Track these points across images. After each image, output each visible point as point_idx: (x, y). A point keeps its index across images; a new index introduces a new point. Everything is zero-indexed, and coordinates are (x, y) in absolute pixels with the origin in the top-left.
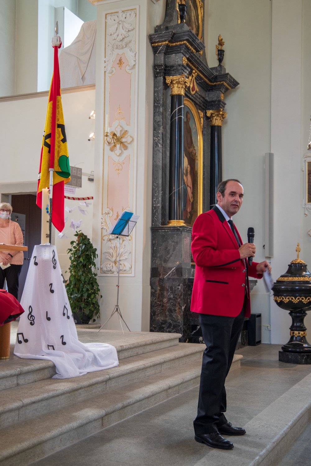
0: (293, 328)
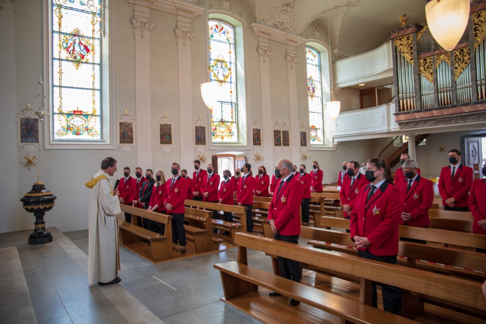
0: (36, 223)
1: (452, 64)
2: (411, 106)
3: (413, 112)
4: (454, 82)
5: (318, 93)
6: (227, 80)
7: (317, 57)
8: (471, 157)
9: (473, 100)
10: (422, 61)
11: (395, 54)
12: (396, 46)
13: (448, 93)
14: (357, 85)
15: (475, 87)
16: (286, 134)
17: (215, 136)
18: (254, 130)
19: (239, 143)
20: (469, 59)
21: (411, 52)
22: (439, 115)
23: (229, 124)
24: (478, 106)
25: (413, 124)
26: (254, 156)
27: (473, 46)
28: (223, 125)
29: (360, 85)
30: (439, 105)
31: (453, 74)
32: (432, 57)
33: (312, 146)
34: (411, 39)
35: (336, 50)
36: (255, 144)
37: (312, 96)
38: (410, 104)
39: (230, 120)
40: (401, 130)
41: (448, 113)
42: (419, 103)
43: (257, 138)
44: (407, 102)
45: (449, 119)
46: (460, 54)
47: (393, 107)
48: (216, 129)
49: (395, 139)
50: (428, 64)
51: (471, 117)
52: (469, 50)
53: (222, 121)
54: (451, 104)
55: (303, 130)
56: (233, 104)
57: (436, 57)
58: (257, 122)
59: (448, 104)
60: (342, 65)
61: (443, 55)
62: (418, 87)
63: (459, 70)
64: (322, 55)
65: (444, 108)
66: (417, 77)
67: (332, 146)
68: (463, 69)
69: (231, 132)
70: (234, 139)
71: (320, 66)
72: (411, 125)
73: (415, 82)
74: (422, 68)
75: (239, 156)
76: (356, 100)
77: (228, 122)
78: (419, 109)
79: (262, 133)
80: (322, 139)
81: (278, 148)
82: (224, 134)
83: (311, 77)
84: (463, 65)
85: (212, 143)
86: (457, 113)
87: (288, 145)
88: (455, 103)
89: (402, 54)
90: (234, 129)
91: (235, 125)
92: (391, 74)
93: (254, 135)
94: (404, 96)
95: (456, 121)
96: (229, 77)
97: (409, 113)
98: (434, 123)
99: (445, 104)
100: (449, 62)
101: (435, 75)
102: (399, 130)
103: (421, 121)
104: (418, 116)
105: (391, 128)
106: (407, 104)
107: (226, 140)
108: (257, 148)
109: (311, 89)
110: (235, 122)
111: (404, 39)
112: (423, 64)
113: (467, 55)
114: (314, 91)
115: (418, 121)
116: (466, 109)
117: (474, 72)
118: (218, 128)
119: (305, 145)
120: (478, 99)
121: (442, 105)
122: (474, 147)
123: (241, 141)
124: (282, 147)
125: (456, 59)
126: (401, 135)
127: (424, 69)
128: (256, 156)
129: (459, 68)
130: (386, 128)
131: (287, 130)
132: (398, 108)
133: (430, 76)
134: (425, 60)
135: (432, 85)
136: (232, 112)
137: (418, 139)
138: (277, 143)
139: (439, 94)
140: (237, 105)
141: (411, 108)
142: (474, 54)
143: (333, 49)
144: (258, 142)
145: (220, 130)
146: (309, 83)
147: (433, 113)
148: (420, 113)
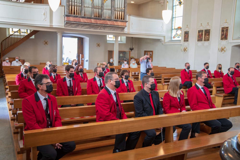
13: (99, 10)
24: (115, 22)
30: (94, 17)
38: (77, 11)
45: (98, 26)
54: (100, 17)
78: (82, 16)
88: (103, 18)
95: (100, 28)
99: (97, 17)
103: (82, 24)
105: (53, 25)
120: (114, 19)
130: (47, 24)
132: (68, 11)
135: (91, 2)
139: (95, 9)
147: (91, 20)
148: (84, 19)
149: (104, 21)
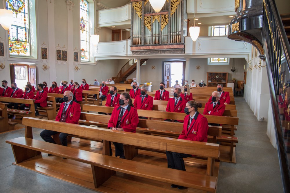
1: (160, 22)
2: (139, 42)
3: (140, 46)
4: (161, 32)
5: (86, 28)
6: (21, 10)
7: (87, 5)
8: (166, 72)
9: (169, 43)
10: (146, 18)
11: (132, 11)
12: (133, 7)
13: (158, 37)
14: (111, 27)
15: (170, 36)
16: (65, 53)
17: (12, 51)
18: (42, 48)
19: (31, 57)
20: (168, 21)
21: (141, 12)
22: (153, 49)
23: (23, 43)
24: (171, 46)
25: (139, 53)
26: (42, 66)
27: (170, 14)
28: (18, 43)
29: (112, 27)
30: (153, 44)
31: (160, 27)
32: (151, 17)
33: (81, 62)
34: (141, 4)
35: (99, 3)
36: (43, 58)
37: (83, 30)
38: (139, 41)
39: (24, 40)
40: (133, 55)
41: (157, 48)
42: (143, 41)
43: (44, 54)
44: (137, 40)
45: (157, 51)
46: (164, 17)
47: (129, 42)
48: (13, 45)
49: (130, 61)
50: (149, 20)
51: (167, 51)
52: (168, 16)
53: (18, 40)
54: (158, 43)
55: (76, 51)
56: (27, 29)
57: (153, 16)
58: (45, 43)
59: (157, 43)
60: (102, 13)
61: (156, 16)
62: (143, 32)
63: (163, 26)
64: (90, 5)
65: (155, 45)
66: (143, 26)
67: (94, 62)
68: (165, 25)
69: (25, 49)
70: (28, 54)
71: (89, 12)
72: (138, 53)
73: (142, 29)
74: (146, 22)
75: (31, 66)
76: (109, 36)
77: (23, 41)
78: (143, 44)
79: (48, 51)
80: (88, 58)
81: (59, 62)
82: (20, 50)
83: (82, 18)
84: (165, 24)
85: (10, 55)
86: (161, 48)
87: (66, 60)
88: (160, 44)
89: (136, 12)
90: (28, 47)
91: (28, 44)
92: (130, 23)
93: (42, 52)
94: (136, 37)
95: (160, 53)
96: (23, 8)
97: (138, 46)
98: (150, 53)
99: (156, 43)
100: (159, 20)
101: (152, 27)
102: (132, 55)
103: (144, 51)
104: (142, 48)
105: (128, 54)
106: (137, 41)
107: (21, 54)
108: (44, 61)
109: (82, 26)
110: (29, 42)
111: (138, 4)
112: (146, 20)
113: (167, 19)
114: (84, 27)
115: (142, 51)
116: (165, 47)
117: (170, 28)
118: (14, 44)
119: (78, 61)
120: (171, 43)
121: (154, 44)
122: (168, 67)
123: (32, 55)
124: (62, 61)
125: (162, 20)
126: (133, 58)
127: (147, 22)
128: (43, 66)
129: (163, 25)
130: (125, 54)
131: (66, 50)
132: (132, 43)
133: (149, 27)
134: (148, 17)
135: (150, 32)
136: (26, 35)
137: (142, 61)
138: (59, 58)
139: (153, 37)
140: (29, 30)
141: (139, 43)
142: (170, 18)
143: (98, 2)
144: (45, 57)
145: (16, 47)
146: (81, 21)
147: (150, 47)
148: (143, 47)
149: (161, 46)
